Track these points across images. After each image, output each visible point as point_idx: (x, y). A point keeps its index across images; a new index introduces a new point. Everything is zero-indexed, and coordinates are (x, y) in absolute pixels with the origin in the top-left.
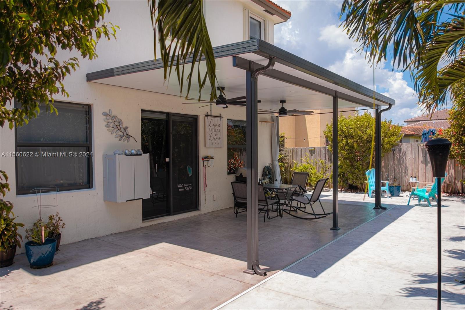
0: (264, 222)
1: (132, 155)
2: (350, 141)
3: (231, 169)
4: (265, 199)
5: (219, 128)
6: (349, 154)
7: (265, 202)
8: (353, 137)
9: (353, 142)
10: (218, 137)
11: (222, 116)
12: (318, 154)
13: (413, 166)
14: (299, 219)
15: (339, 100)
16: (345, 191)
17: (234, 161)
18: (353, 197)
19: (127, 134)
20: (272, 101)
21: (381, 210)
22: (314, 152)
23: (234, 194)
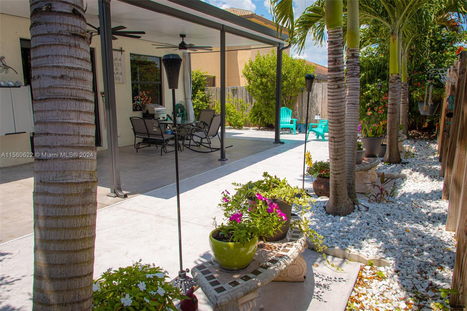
0: (161, 155)
1: (9, 87)
2: (264, 80)
3: (137, 106)
4: (160, 134)
5: (119, 62)
6: (264, 93)
7: (161, 136)
8: (267, 76)
9: (267, 82)
10: (120, 72)
11: (123, 49)
12: (240, 93)
13: (323, 106)
14: (196, 153)
15: (227, 34)
16: (262, 130)
17: (141, 98)
18: (264, 134)
19: (4, 65)
20: (171, 35)
21: (279, 144)
22: (236, 92)
23: (134, 129)
